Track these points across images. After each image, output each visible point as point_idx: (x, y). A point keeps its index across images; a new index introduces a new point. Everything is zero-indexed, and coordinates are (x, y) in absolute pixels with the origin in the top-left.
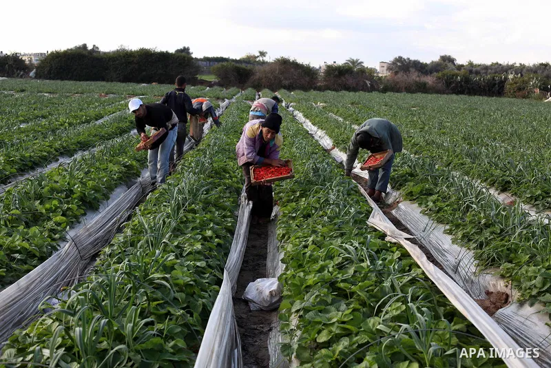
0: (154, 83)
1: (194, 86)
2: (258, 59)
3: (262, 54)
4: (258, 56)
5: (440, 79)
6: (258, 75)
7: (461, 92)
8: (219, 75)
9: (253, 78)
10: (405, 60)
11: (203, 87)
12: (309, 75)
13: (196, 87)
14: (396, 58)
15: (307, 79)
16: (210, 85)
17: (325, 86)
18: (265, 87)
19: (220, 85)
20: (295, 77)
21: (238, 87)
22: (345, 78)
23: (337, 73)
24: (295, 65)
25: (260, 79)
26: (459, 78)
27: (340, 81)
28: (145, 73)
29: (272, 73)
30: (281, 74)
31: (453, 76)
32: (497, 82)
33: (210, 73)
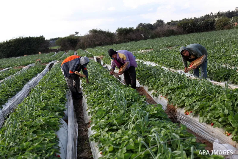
0: (25, 55)
1: (48, 53)
2: (75, 36)
3: (77, 33)
4: (75, 35)
5: (179, 27)
6: (82, 42)
7: (192, 32)
8: (60, 45)
9: (79, 44)
10: (143, 24)
11: (53, 53)
12: (109, 36)
13: (49, 53)
14: (139, 24)
15: (109, 38)
16: (57, 51)
17: (119, 41)
18: (87, 47)
19: (62, 50)
20: (103, 39)
21: (72, 49)
22: (129, 34)
23: (124, 32)
24: (101, 32)
25: (83, 43)
26: (190, 24)
27: (127, 37)
28: (19, 51)
29: (89, 39)
30: (95, 38)
31: (186, 24)
32: (209, 23)
33: (55, 46)
